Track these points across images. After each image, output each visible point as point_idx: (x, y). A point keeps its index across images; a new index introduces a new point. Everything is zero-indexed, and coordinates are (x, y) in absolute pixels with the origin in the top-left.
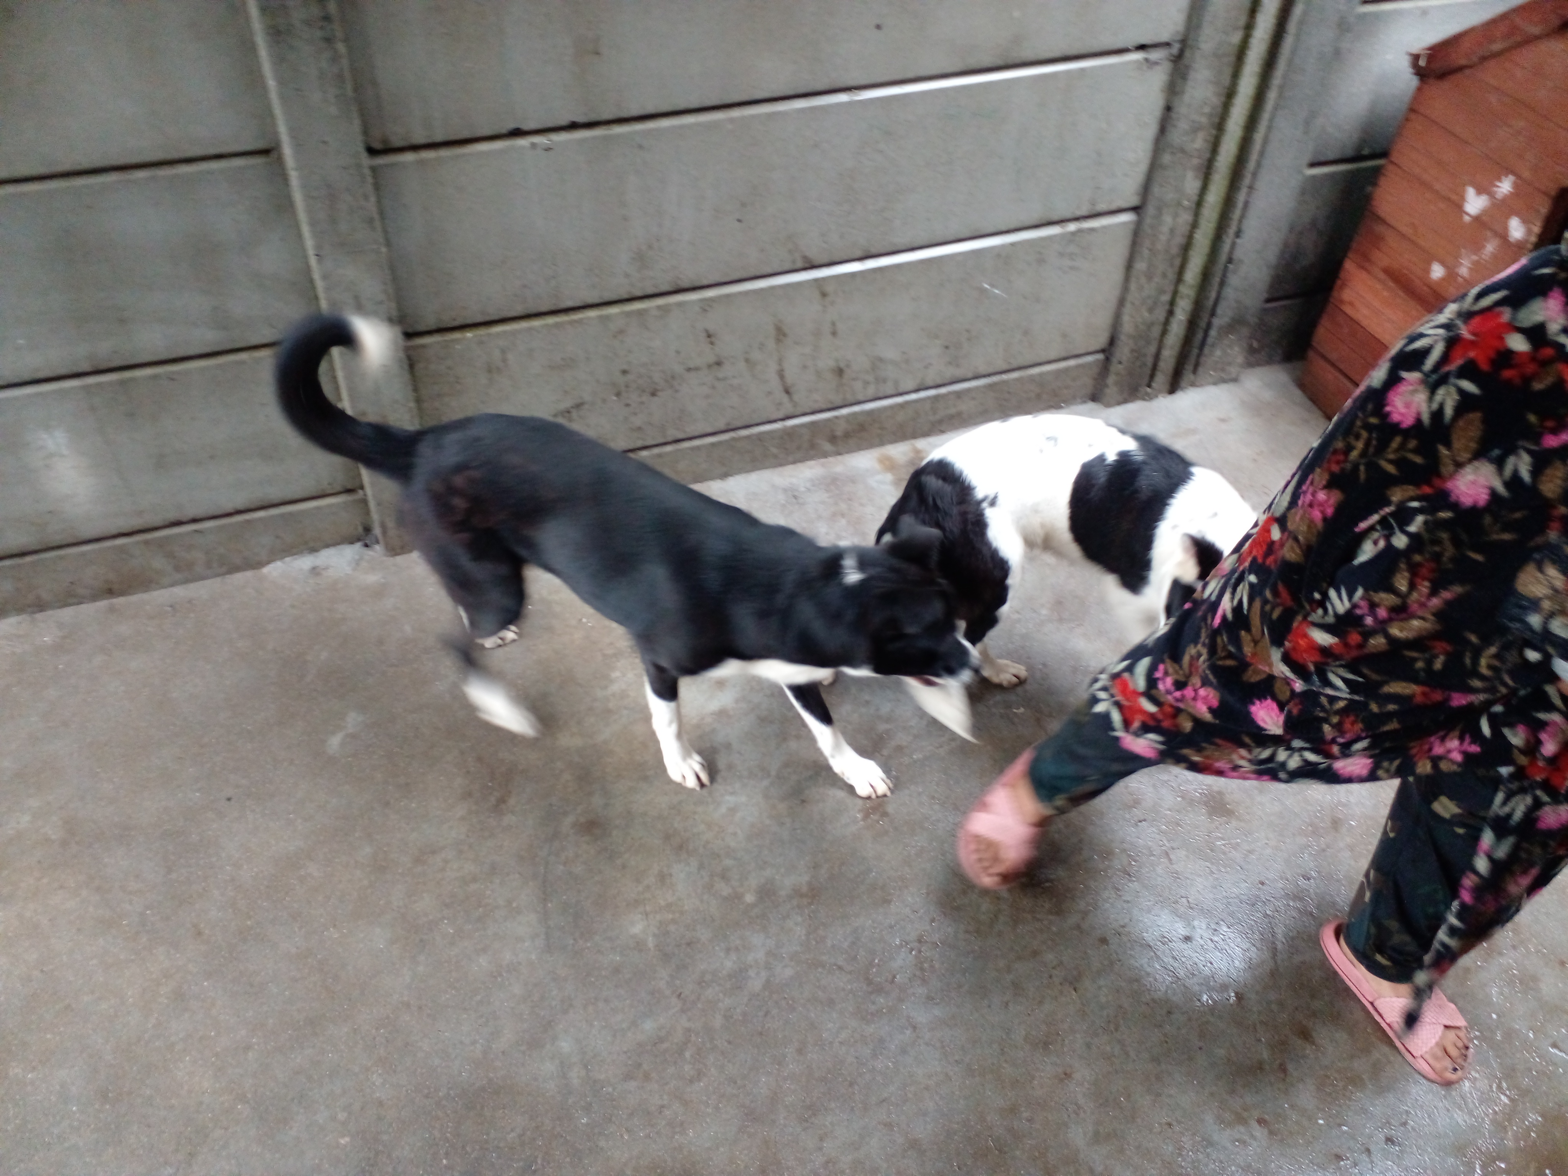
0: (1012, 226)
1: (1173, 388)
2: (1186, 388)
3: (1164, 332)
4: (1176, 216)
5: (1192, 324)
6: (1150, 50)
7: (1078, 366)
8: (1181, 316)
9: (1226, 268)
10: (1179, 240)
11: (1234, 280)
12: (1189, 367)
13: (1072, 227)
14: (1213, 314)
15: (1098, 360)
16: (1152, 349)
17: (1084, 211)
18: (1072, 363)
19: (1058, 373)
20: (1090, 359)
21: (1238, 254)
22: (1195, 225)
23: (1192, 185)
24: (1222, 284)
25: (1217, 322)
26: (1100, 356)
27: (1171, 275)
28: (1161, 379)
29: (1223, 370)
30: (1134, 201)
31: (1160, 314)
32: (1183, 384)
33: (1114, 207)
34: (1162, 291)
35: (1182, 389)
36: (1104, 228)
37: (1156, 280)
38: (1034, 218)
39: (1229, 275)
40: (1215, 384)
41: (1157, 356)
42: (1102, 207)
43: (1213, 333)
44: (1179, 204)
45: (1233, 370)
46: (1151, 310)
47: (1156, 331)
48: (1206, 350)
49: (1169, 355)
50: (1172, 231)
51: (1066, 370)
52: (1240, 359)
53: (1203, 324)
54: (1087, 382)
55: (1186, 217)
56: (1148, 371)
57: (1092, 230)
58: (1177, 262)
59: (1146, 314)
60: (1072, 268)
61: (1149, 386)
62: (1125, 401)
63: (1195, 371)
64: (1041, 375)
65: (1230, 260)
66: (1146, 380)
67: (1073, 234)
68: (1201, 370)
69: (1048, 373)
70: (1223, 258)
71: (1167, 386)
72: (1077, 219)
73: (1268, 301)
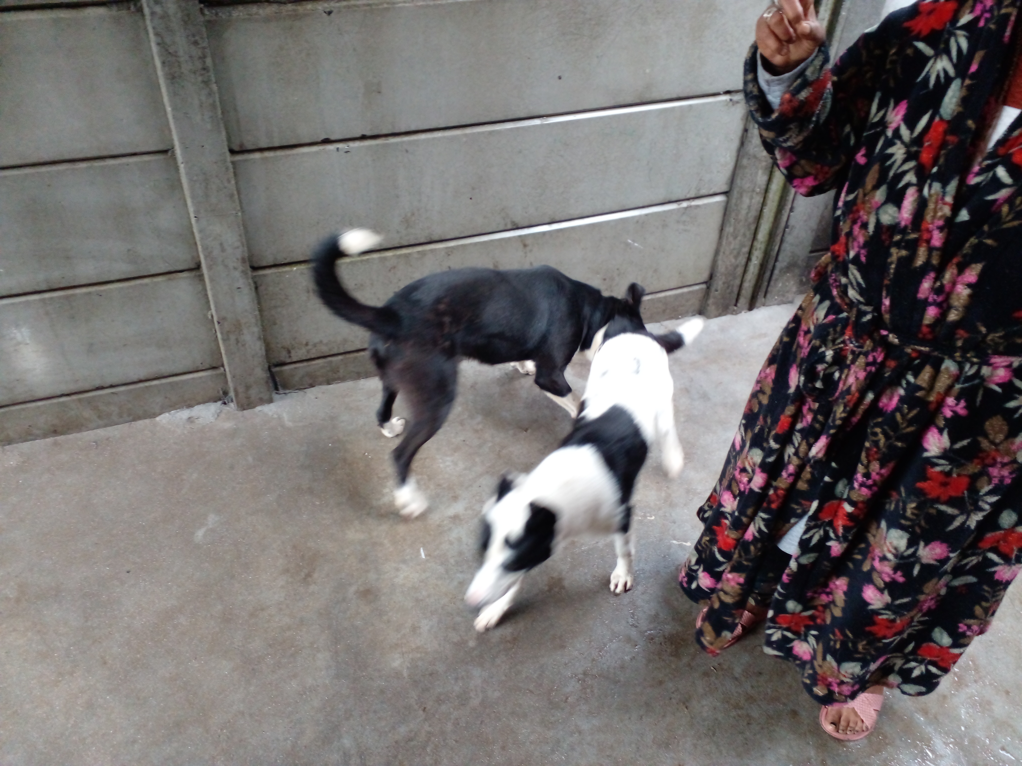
0: (646, 204)
1: (751, 307)
2: (760, 307)
3: (745, 271)
4: (751, 198)
5: (763, 266)
6: (733, 94)
7: (689, 292)
8: (756, 261)
9: (784, 231)
10: (754, 213)
11: (789, 239)
12: (761, 294)
13: (685, 204)
14: (776, 260)
15: (702, 289)
16: (738, 282)
17: (692, 195)
18: (685, 290)
19: (677, 297)
20: (697, 288)
21: (792, 222)
22: (764, 204)
23: (762, 179)
24: (782, 241)
25: (779, 265)
26: (704, 286)
27: (749, 235)
28: (743, 301)
29: (783, 296)
30: (725, 188)
31: (742, 260)
32: (758, 304)
33: (711, 192)
34: (742, 246)
35: (758, 308)
36: (705, 205)
37: (739, 238)
38: (661, 199)
39: (786, 235)
40: (779, 304)
41: (741, 286)
42: (704, 192)
43: (776, 272)
44: (753, 191)
45: (790, 296)
46: (736, 257)
47: (740, 271)
48: (772, 283)
49: (748, 285)
50: (749, 207)
51: (682, 295)
52: (794, 289)
53: (770, 266)
54: (695, 302)
55: (758, 199)
56: (735, 296)
57: (698, 206)
58: (753, 227)
59: (733, 260)
60: (685, 230)
61: (736, 305)
62: (720, 315)
63: (765, 296)
64: (665, 297)
65: (787, 226)
66: (734, 301)
67: (686, 208)
68: (768, 296)
69: (670, 296)
70: (783, 224)
71: (747, 306)
72: (688, 199)
73: (812, 252)
